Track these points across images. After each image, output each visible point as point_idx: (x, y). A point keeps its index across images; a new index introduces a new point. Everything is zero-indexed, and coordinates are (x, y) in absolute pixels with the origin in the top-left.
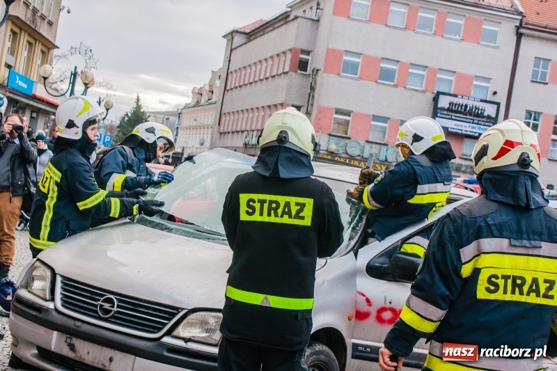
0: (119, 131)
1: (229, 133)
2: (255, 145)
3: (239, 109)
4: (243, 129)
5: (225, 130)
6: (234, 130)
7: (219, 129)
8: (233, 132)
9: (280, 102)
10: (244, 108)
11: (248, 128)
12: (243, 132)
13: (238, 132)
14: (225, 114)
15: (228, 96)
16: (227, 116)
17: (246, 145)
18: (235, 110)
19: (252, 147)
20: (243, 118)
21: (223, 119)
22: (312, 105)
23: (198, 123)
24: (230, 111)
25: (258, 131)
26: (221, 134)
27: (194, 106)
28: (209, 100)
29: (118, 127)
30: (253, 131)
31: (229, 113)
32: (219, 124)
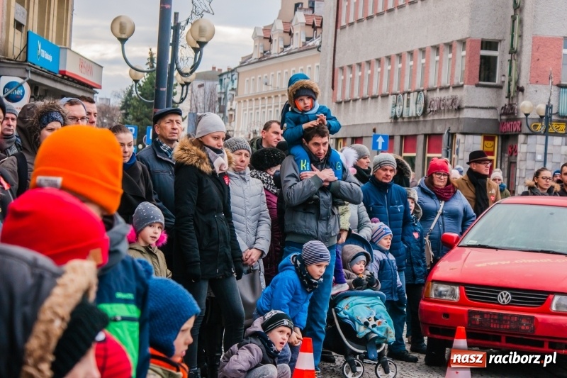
0: (126, 115)
1: (355, 100)
2: (417, 117)
3: (372, 58)
4: (385, 91)
5: (347, 97)
6: (365, 94)
7: (334, 96)
8: (364, 99)
9: (459, 37)
10: (382, 55)
11: (395, 89)
12: (385, 96)
13: (374, 97)
14: (342, 68)
15: (344, 37)
16: (348, 71)
17: (395, 118)
18: (363, 60)
19: (409, 122)
20: (381, 73)
21: (340, 77)
22: (520, 36)
23: (270, 88)
24: (353, 62)
25: (419, 92)
26: (339, 103)
27: (260, 60)
28: (286, 47)
29: (122, 108)
30: (409, 93)
31: (350, 67)
32: (333, 87)
